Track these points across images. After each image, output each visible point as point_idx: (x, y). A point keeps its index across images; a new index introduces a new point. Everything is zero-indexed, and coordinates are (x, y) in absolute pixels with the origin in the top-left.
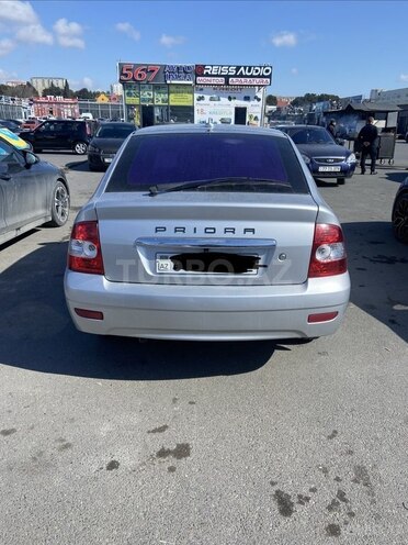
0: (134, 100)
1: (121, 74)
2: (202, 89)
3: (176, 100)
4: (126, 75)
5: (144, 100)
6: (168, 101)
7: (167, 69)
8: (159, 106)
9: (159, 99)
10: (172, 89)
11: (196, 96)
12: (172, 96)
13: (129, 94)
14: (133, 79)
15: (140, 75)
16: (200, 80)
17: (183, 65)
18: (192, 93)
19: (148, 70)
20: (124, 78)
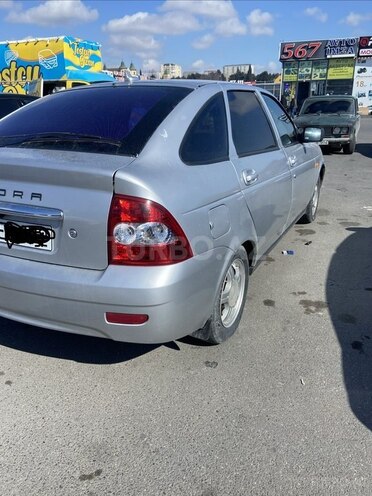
0: (293, 78)
1: (283, 53)
2: (364, 62)
3: (334, 74)
4: (287, 54)
5: (302, 77)
6: (326, 75)
7: (329, 44)
8: (317, 81)
9: (317, 74)
10: (331, 63)
11: (357, 68)
12: (331, 71)
13: (288, 72)
14: (294, 57)
15: (301, 53)
16: (363, 52)
17: (346, 38)
18: (353, 66)
19: (309, 47)
20: (284, 57)
